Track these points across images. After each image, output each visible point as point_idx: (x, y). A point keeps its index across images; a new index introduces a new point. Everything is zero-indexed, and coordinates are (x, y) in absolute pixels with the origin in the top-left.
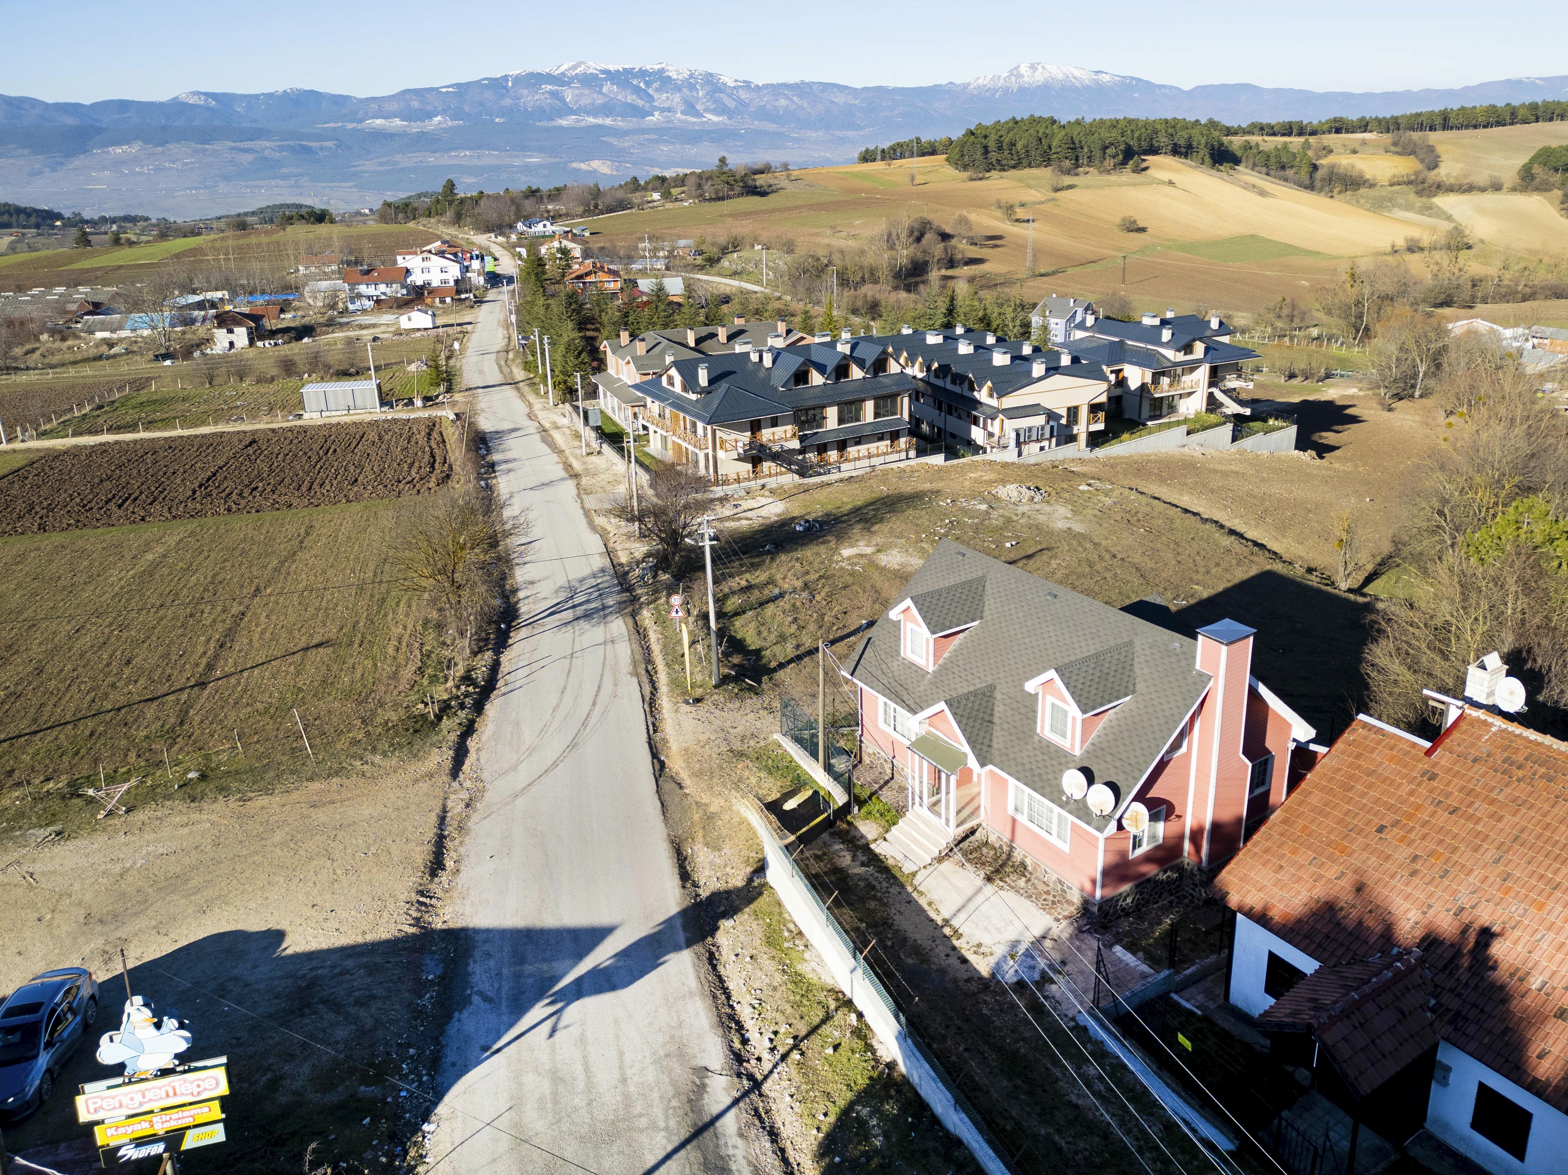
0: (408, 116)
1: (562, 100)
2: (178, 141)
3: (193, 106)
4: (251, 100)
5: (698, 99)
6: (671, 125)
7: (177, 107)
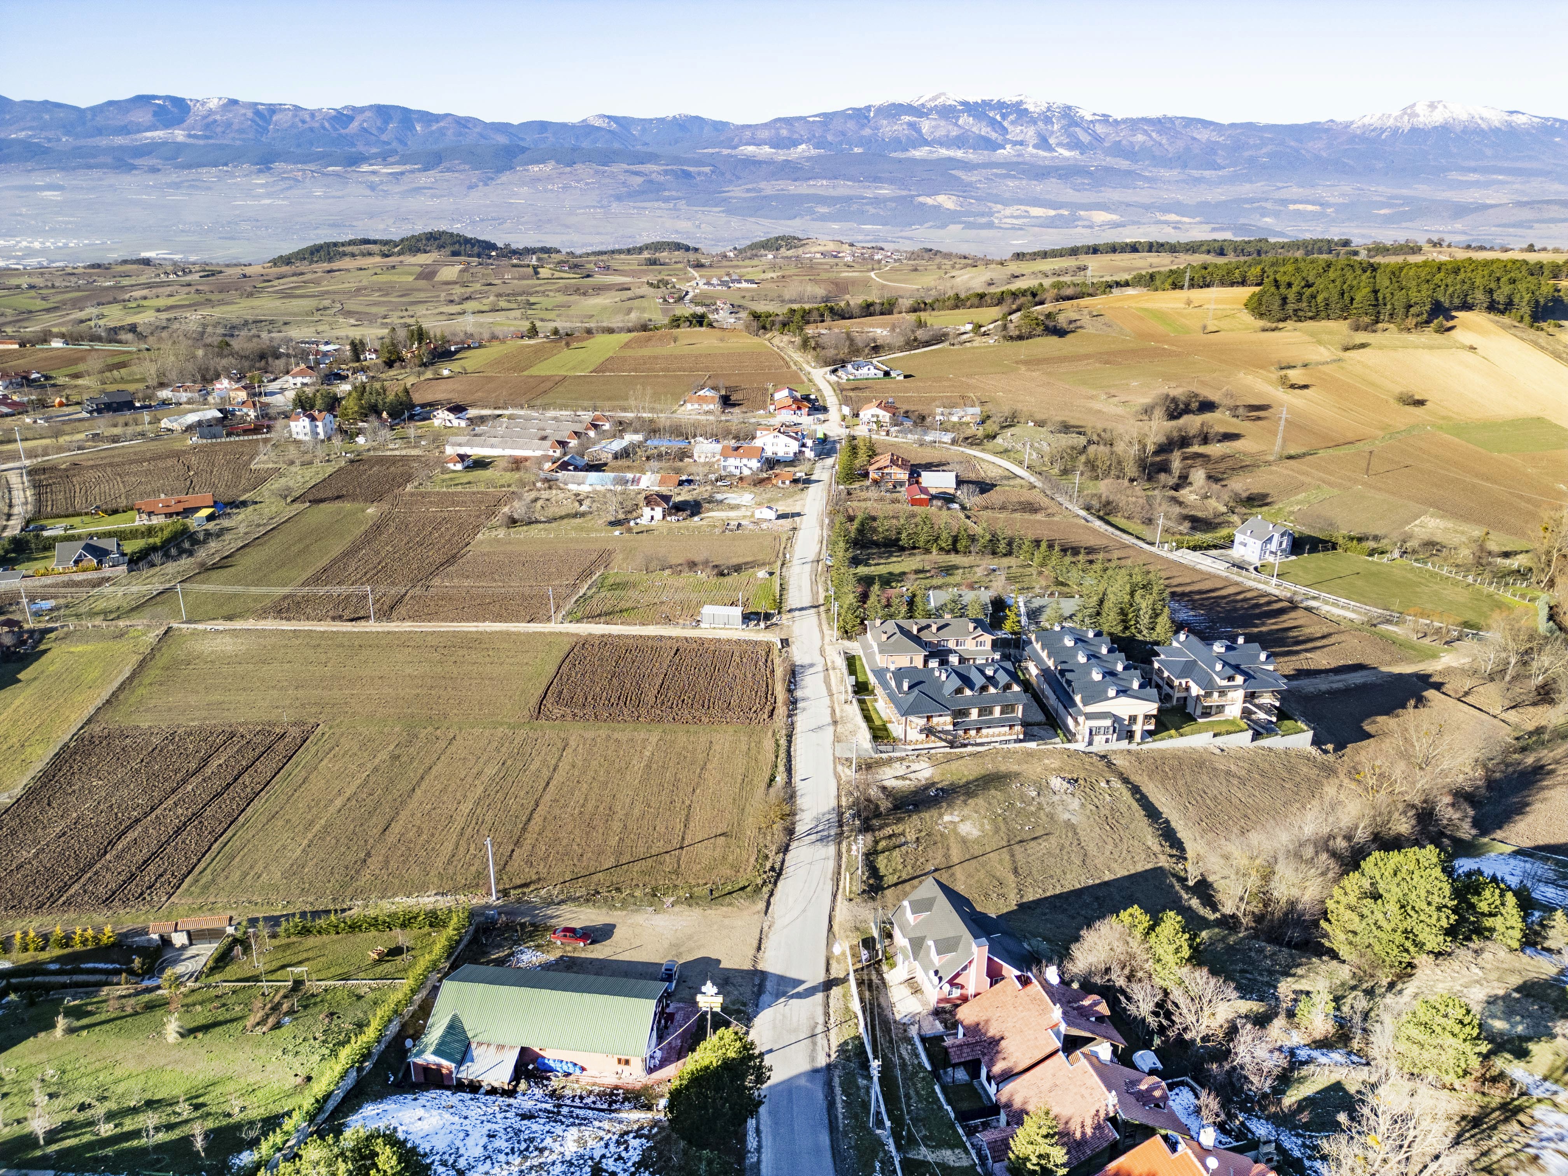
0: (777, 143)
1: (918, 131)
2: (583, 162)
3: (598, 129)
4: (645, 123)
5: (1052, 132)
6: (1020, 159)
7: (586, 129)
